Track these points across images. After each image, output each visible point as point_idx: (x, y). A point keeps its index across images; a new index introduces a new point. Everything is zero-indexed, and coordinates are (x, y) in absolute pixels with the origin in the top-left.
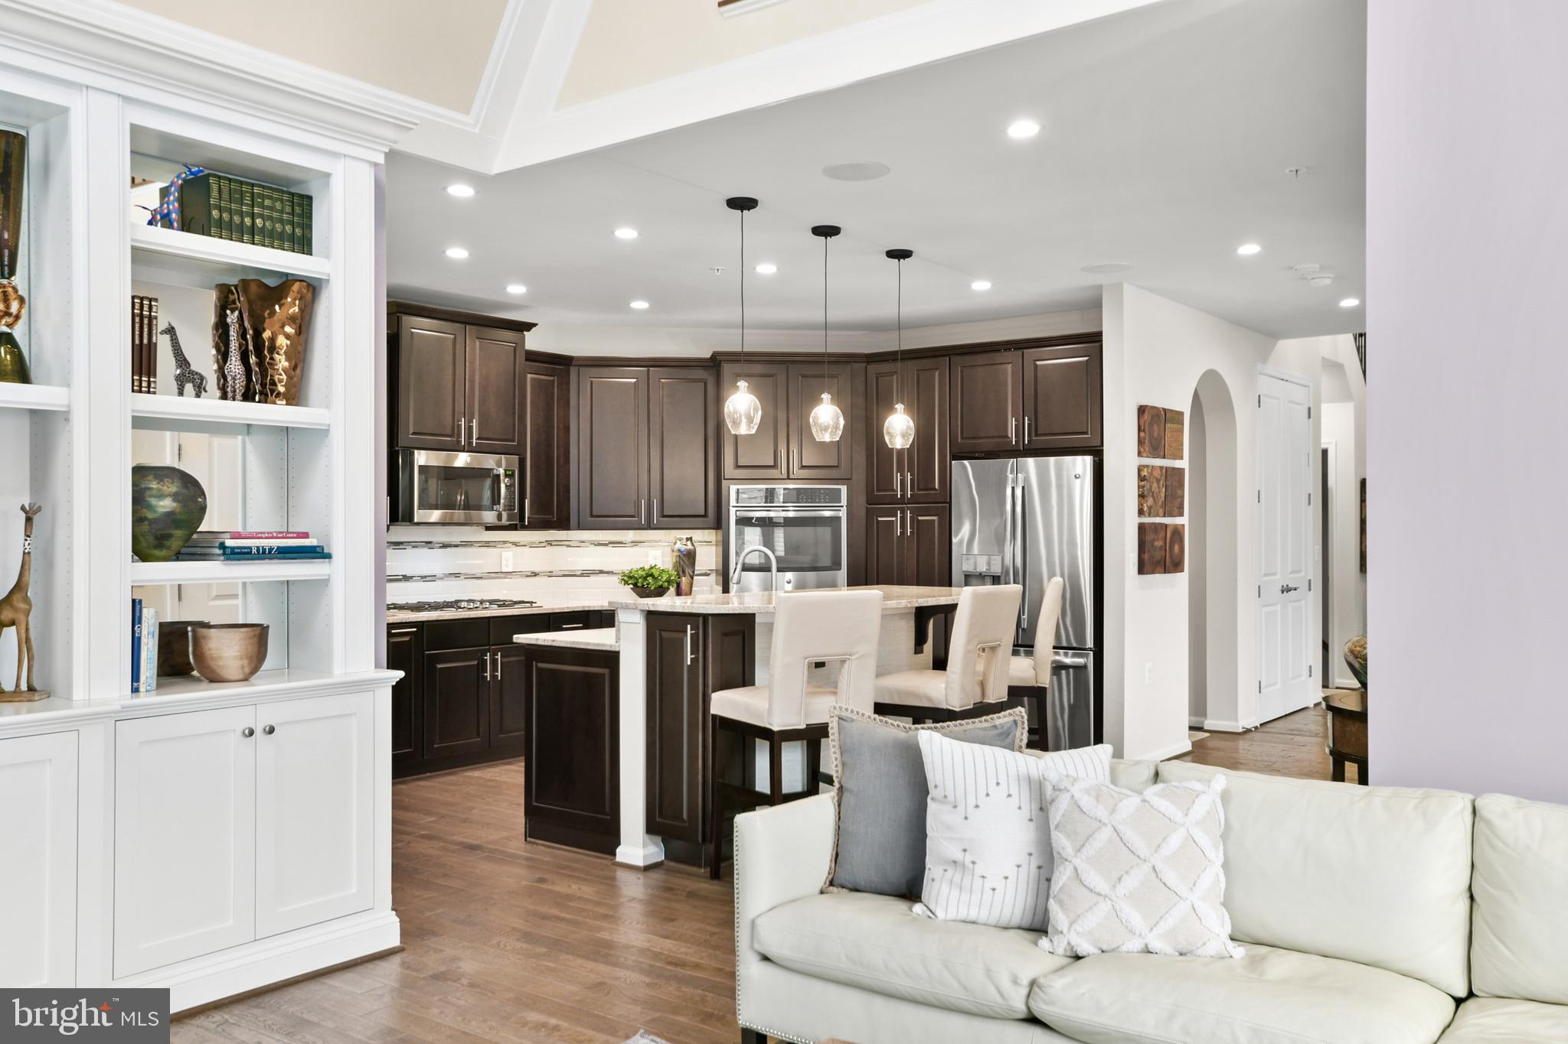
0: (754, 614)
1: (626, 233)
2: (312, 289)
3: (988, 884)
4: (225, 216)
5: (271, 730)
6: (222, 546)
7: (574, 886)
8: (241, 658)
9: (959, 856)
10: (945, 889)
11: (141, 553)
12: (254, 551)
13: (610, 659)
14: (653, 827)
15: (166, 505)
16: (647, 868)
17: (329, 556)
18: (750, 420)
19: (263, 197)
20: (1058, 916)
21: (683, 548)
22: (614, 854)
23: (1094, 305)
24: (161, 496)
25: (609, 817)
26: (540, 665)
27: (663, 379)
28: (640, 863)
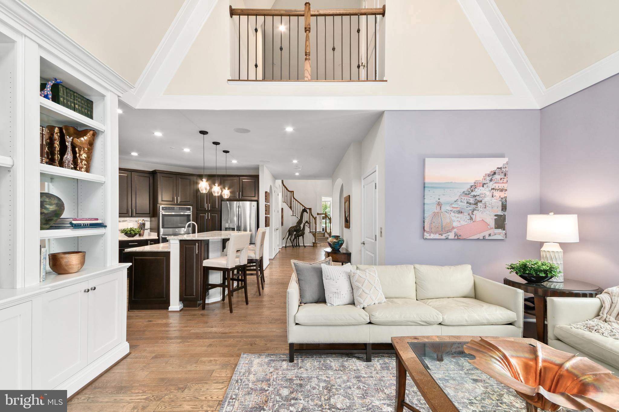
0: (209, 240)
1: (158, 134)
2: (95, 133)
3: (343, 296)
4: (65, 101)
5: (95, 288)
6: (71, 223)
7: (164, 320)
8: (79, 264)
9: (336, 291)
10: (334, 299)
12: (82, 225)
13: (167, 255)
14: (182, 299)
15: (51, 208)
16: (181, 310)
17: (105, 226)
18: (206, 189)
19: (76, 97)
21: (142, 222)
22: (168, 309)
24: (51, 204)
25: (165, 299)
26: (136, 258)
27: (135, 176)
28: (179, 310)
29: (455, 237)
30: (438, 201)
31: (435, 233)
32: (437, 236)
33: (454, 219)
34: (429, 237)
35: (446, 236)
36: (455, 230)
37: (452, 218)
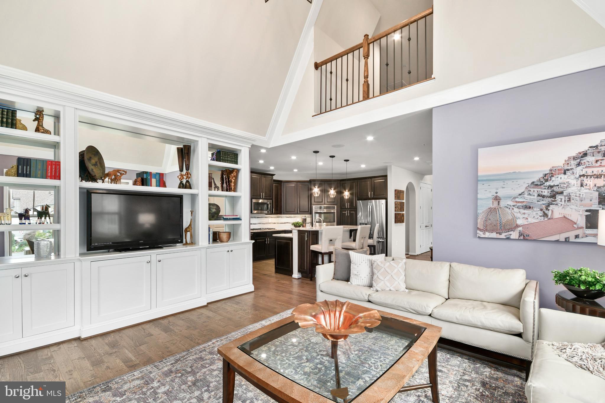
0: (318, 231)
1: (294, 158)
2: (238, 171)
3: (362, 278)
4: (223, 158)
5: (232, 251)
6: (223, 218)
7: (285, 282)
8: (226, 238)
9: (357, 273)
10: (354, 279)
11: (210, 219)
12: (229, 218)
13: (291, 239)
14: (299, 271)
15: (214, 210)
16: (298, 279)
17: (241, 220)
18: (318, 193)
19: (230, 154)
20: (374, 284)
21: (304, 218)
22: (292, 276)
23: (386, 169)
24: (213, 209)
25: (291, 269)
26: (278, 240)
27: (300, 185)
28: (297, 278)
29: (519, 237)
30: (496, 195)
31: (492, 231)
32: (494, 235)
33: (518, 215)
34: (483, 236)
35: (506, 236)
36: (520, 229)
37: (516, 214)
